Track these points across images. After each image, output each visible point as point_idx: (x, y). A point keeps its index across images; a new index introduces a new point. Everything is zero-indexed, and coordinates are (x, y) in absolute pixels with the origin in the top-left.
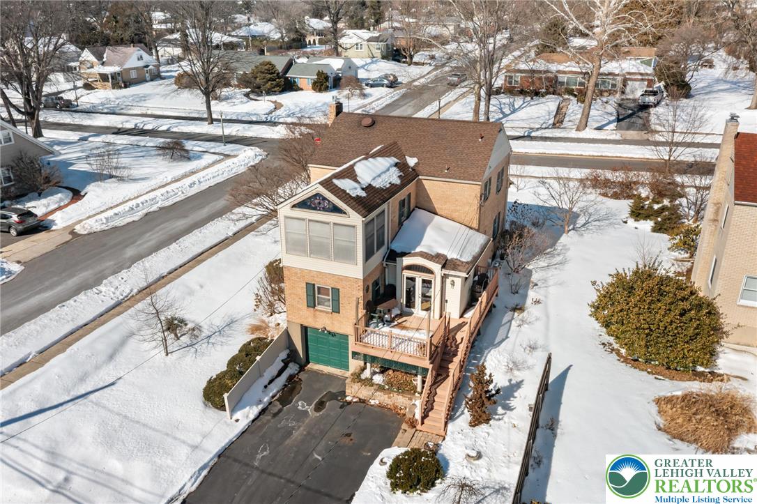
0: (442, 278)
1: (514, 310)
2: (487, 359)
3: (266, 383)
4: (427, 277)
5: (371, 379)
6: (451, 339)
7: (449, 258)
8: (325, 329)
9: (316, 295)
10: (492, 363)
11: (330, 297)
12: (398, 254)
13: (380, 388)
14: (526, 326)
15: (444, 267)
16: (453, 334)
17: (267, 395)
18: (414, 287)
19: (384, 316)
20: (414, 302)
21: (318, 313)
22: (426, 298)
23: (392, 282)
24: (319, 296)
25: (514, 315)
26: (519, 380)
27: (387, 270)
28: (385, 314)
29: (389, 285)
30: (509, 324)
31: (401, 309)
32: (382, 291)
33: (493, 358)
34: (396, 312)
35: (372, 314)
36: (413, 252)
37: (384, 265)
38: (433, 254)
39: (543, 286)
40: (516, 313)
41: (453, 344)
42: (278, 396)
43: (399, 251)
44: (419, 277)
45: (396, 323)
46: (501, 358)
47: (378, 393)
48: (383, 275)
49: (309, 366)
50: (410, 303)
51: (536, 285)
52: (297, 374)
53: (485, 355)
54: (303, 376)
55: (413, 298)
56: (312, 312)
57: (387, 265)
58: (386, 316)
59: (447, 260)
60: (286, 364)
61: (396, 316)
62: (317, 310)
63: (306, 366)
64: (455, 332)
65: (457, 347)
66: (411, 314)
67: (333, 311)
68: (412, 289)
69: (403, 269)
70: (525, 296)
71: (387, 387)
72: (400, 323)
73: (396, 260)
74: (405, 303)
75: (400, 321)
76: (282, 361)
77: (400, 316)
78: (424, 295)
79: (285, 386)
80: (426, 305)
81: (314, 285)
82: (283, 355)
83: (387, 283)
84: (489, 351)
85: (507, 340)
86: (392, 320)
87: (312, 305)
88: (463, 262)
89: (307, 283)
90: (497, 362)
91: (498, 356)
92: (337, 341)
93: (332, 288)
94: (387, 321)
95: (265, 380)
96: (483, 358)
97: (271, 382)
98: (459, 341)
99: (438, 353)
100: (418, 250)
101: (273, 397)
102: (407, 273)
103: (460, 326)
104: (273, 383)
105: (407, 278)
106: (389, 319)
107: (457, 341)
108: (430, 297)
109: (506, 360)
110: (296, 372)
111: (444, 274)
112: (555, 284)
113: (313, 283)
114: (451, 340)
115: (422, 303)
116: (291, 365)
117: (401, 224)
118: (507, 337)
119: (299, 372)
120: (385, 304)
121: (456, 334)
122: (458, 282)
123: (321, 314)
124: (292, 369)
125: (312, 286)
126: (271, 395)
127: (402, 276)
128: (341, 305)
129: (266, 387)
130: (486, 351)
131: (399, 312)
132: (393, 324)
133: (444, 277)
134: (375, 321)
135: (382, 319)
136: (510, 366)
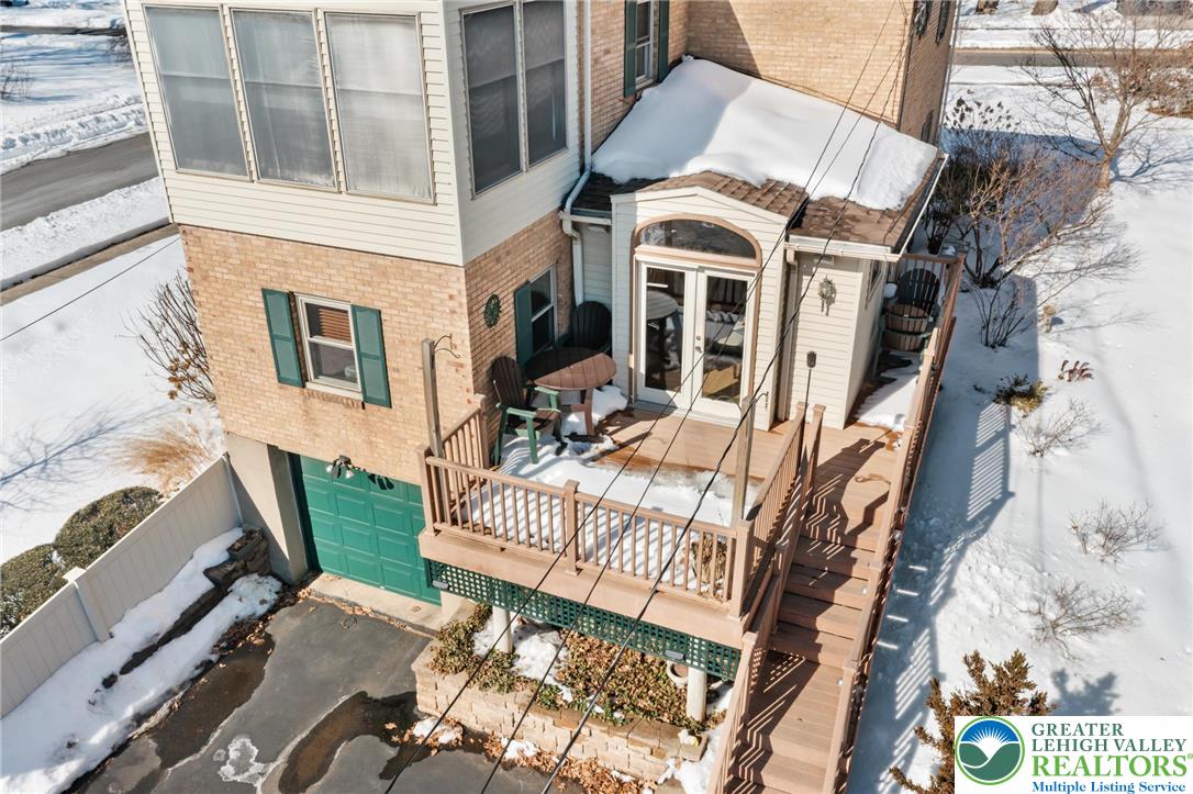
0: (788, 268)
1: (1007, 396)
2: (955, 585)
3: (116, 668)
4: (728, 267)
5: (512, 655)
6: (821, 508)
7: (815, 197)
8: (348, 462)
9: (307, 338)
10: (974, 600)
11: (352, 346)
12: (620, 185)
13: (543, 698)
14: (1061, 452)
15: (796, 224)
16: (828, 489)
17: (110, 715)
18: (677, 316)
19: (560, 419)
20: (678, 368)
21: (316, 404)
22: (722, 355)
23: (595, 295)
24: (317, 339)
25: (1008, 414)
26: (1095, 675)
27: (577, 249)
28: (566, 410)
29: (586, 304)
30: (999, 444)
31: (630, 394)
32: (560, 325)
33: (980, 581)
34: (607, 402)
35: (511, 411)
36: (674, 174)
37: (568, 228)
38: (753, 182)
39: (1079, 324)
40: (1014, 409)
41: (831, 533)
42: (163, 711)
43: (621, 175)
44: (697, 270)
45: (607, 444)
46: (1008, 580)
47: (532, 718)
48: (563, 268)
49: (315, 585)
50: (662, 368)
51: (1057, 321)
52: (264, 618)
53: (945, 567)
54: (283, 627)
55: (673, 356)
56: (299, 401)
57: (575, 226)
58: (573, 418)
59: (807, 201)
60: (221, 584)
61: (611, 418)
62: (312, 394)
63: (304, 584)
64: (836, 480)
65: (849, 543)
66: (665, 410)
67: (367, 399)
68: (670, 325)
69: (636, 241)
70: (1032, 356)
71: (567, 695)
72: (622, 446)
73: (608, 206)
74: (643, 370)
75: (624, 435)
76: (207, 572)
77: (627, 415)
78: (713, 348)
79: (207, 666)
80: (723, 379)
81: (291, 297)
82: (213, 552)
83: (579, 300)
84: (961, 552)
85: (1010, 503)
86: (595, 433)
87: (295, 377)
88: (868, 211)
89: (265, 292)
90: (993, 596)
91: (995, 570)
92: (397, 506)
93: (354, 307)
94: (574, 436)
95: (112, 656)
96: (941, 581)
97: (138, 659)
98: (855, 519)
99: (773, 577)
100: (694, 167)
101: (139, 718)
102: (654, 255)
103: (855, 457)
104: (149, 663)
105: (654, 275)
106: (582, 430)
107: (845, 519)
108: (737, 352)
109: (1025, 588)
110: (262, 610)
111: (798, 255)
112: (1117, 320)
113: (286, 288)
114: (820, 515)
115: (706, 371)
116: (242, 585)
117: (632, 95)
118: (1007, 494)
119: (273, 610)
120: (565, 374)
121: (841, 488)
122: (850, 287)
123: (330, 407)
124: (249, 597)
125: (283, 302)
126: (129, 712)
127: (633, 265)
128: (391, 374)
129: (109, 682)
130: (950, 553)
131: (622, 404)
132: (595, 449)
133: (795, 269)
134: (523, 435)
135: (551, 429)
136: (1051, 616)
